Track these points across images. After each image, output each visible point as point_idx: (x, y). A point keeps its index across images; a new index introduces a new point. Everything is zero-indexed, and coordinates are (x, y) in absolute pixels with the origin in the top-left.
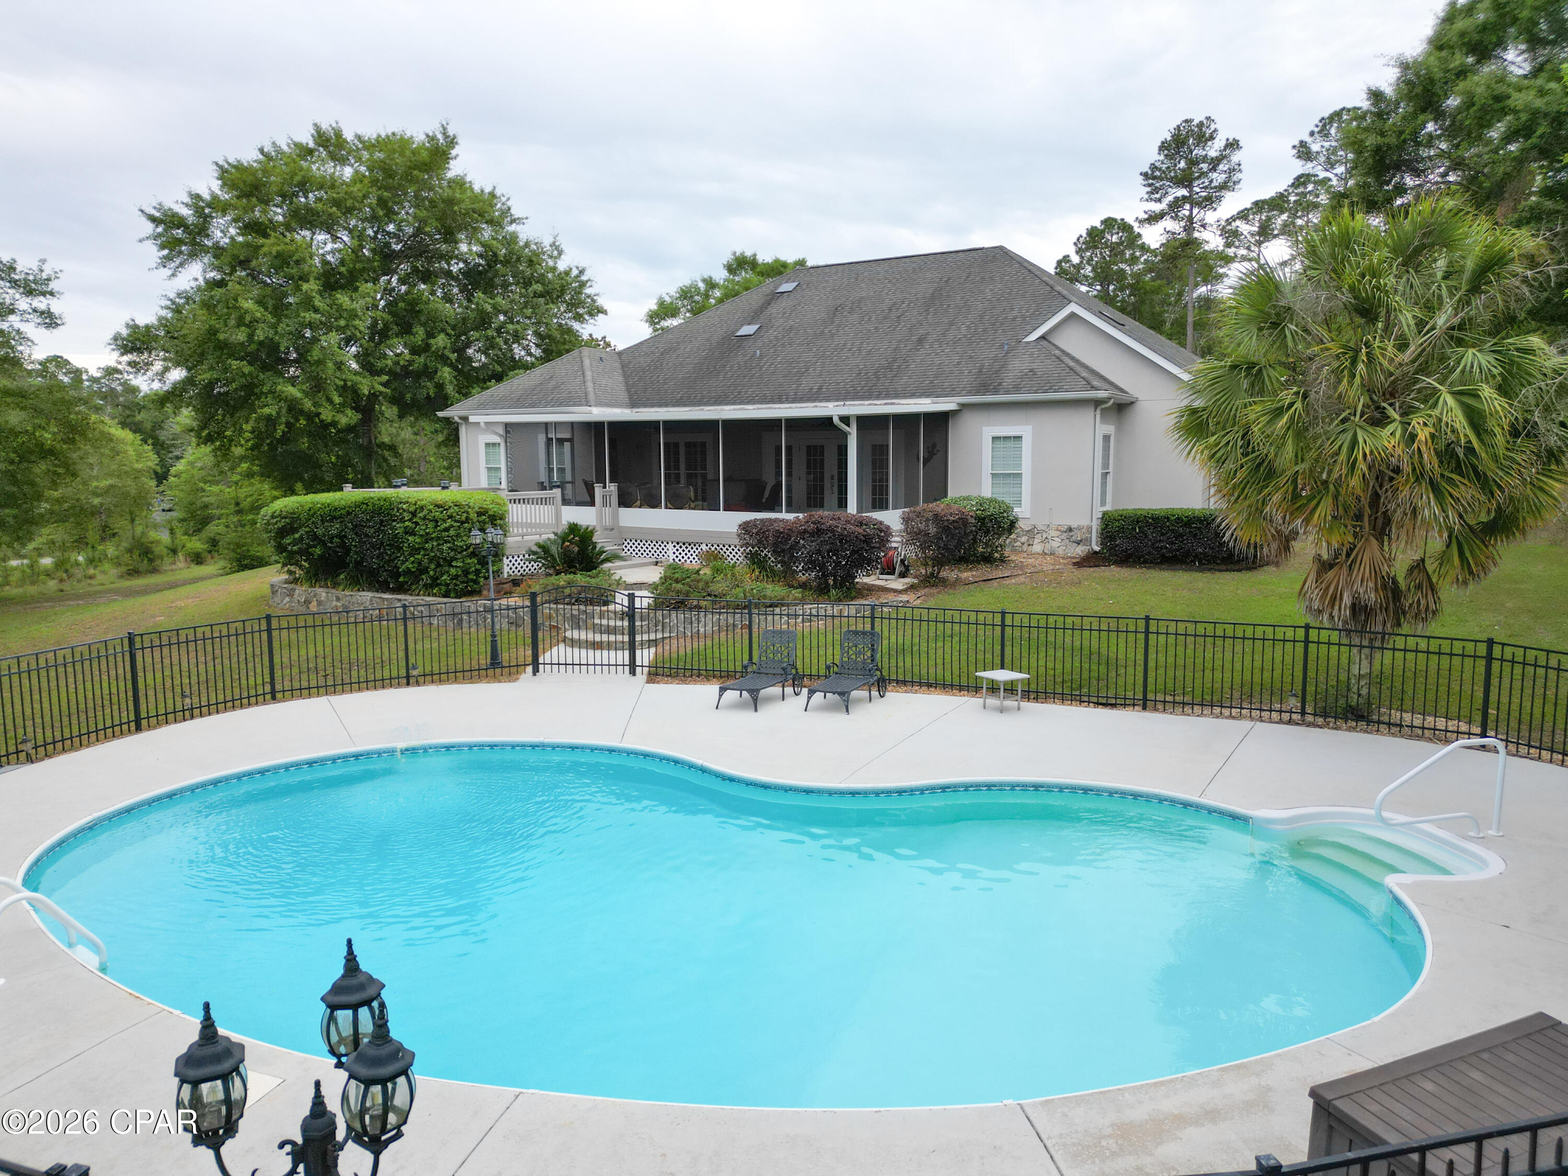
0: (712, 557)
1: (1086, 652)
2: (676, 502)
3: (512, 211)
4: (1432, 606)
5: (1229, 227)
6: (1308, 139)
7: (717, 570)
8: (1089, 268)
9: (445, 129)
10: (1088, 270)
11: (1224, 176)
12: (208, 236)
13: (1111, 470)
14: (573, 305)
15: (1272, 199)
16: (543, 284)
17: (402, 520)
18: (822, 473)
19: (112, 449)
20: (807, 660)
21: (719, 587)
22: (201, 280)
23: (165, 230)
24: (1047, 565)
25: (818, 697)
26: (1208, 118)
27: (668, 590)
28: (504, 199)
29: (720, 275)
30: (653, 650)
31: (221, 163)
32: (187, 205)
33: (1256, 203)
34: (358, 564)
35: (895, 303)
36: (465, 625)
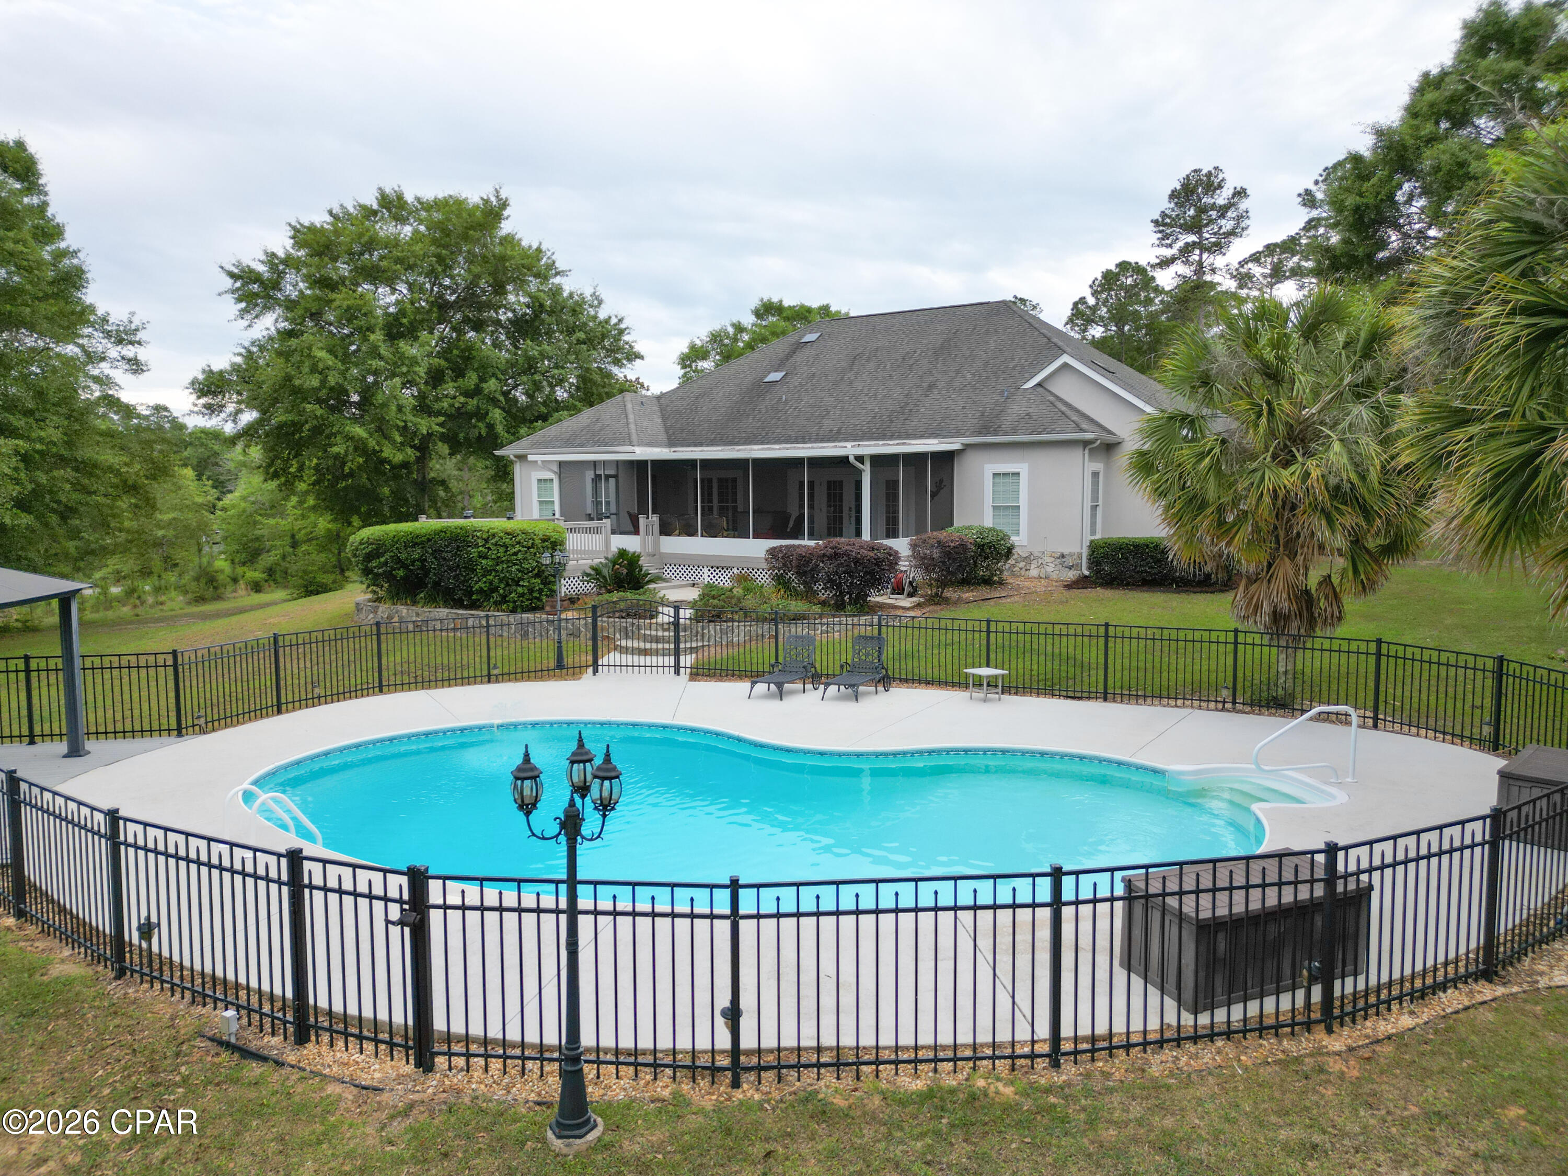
0: (742, 579)
1: (1064, 657)
2: (711, 531)
3: (557, 265)
4: (1336, 613)
5: (1241, 270)
6: (1313, 188)
7: (747, 590)
8: (1105, 310)
9: (497, 192)
10: (1103, 311)
11: (1232, 223)
12: (280, 290)
13: (1100, 503)
14: (612, 351)
15: (1284, 242)
16: (585, 333)
17: (477, 546)
18: (841, 506)
19: (174, 484)
20: (825, 664)
21: (750, 602)
22: (273, 329)
23: (243, 285)
24: (1040, 586)
25: (833, 689)
26: (1216, 168)
27: (706, 605)
28: (549, 254)
29: (748, 320)
30: (694, 656)
31: (294, 224)
32: (263, 262)
33: (1268, 247)
34: (437, 584)
35: (908, 353)
36: (531, 636)
